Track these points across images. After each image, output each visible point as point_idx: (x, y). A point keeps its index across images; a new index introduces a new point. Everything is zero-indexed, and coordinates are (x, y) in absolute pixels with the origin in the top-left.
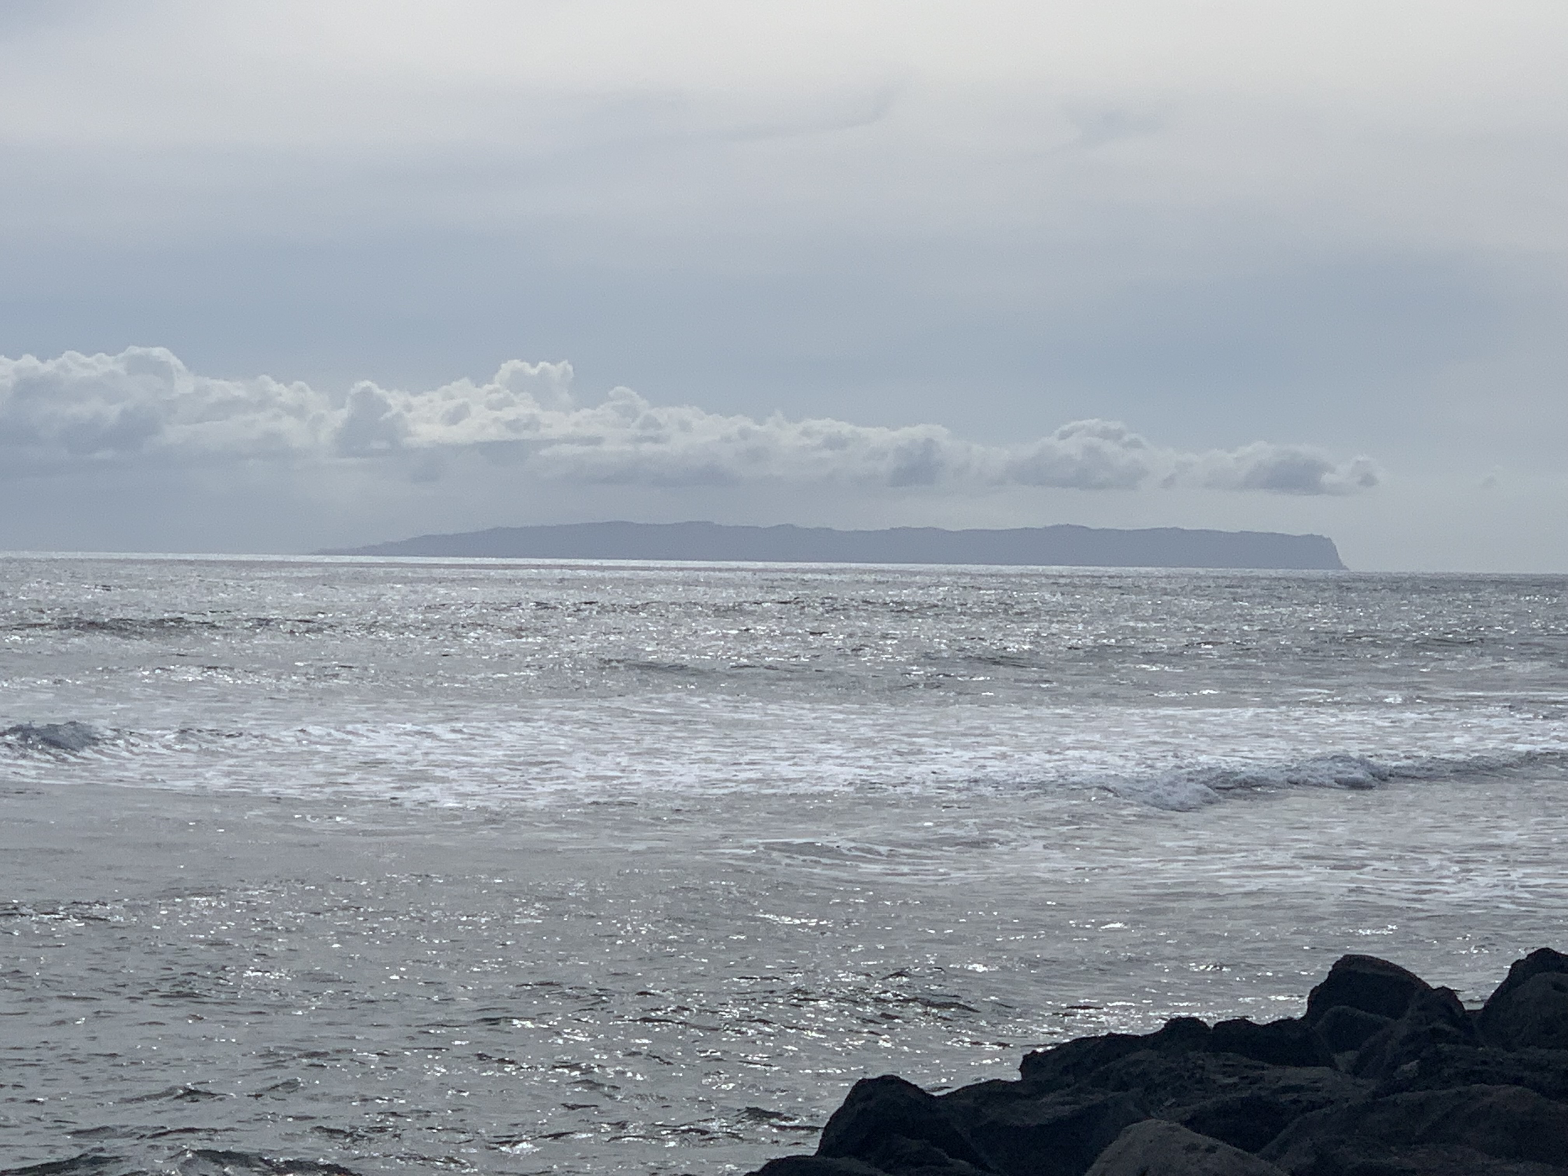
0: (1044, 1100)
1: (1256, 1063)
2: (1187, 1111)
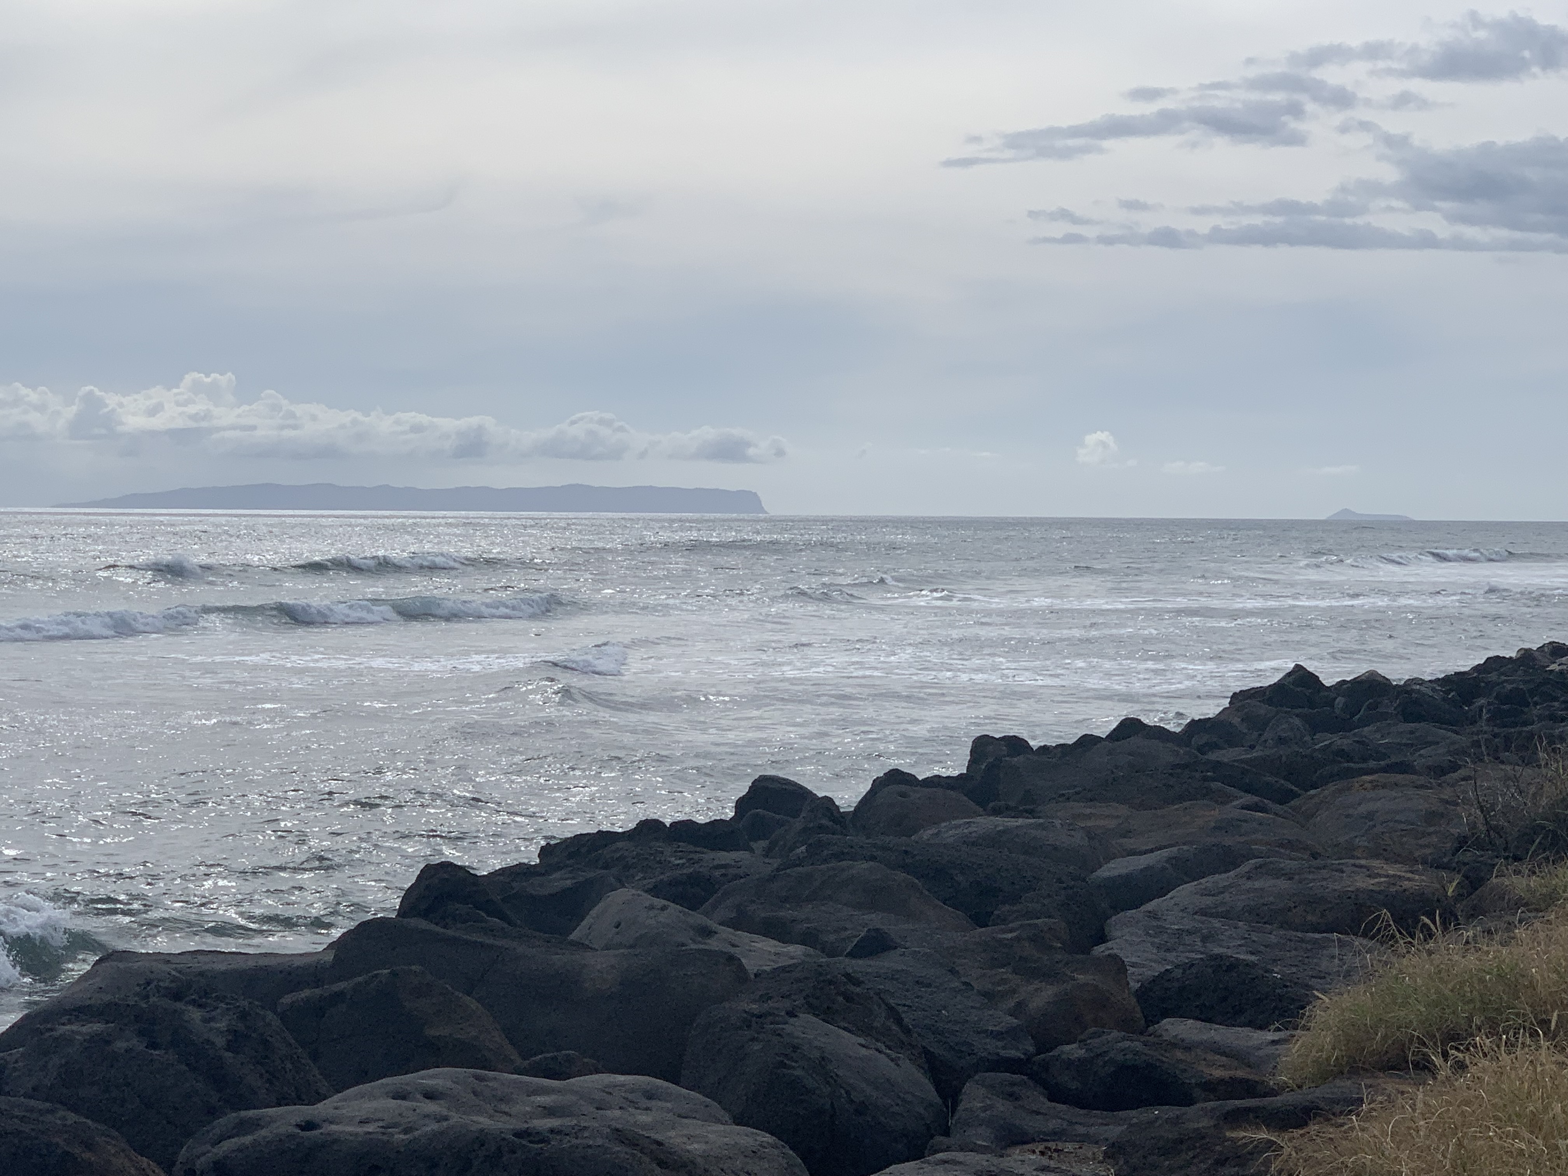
0: (554, 876)
1: (698, 849)
2: (650, 882)
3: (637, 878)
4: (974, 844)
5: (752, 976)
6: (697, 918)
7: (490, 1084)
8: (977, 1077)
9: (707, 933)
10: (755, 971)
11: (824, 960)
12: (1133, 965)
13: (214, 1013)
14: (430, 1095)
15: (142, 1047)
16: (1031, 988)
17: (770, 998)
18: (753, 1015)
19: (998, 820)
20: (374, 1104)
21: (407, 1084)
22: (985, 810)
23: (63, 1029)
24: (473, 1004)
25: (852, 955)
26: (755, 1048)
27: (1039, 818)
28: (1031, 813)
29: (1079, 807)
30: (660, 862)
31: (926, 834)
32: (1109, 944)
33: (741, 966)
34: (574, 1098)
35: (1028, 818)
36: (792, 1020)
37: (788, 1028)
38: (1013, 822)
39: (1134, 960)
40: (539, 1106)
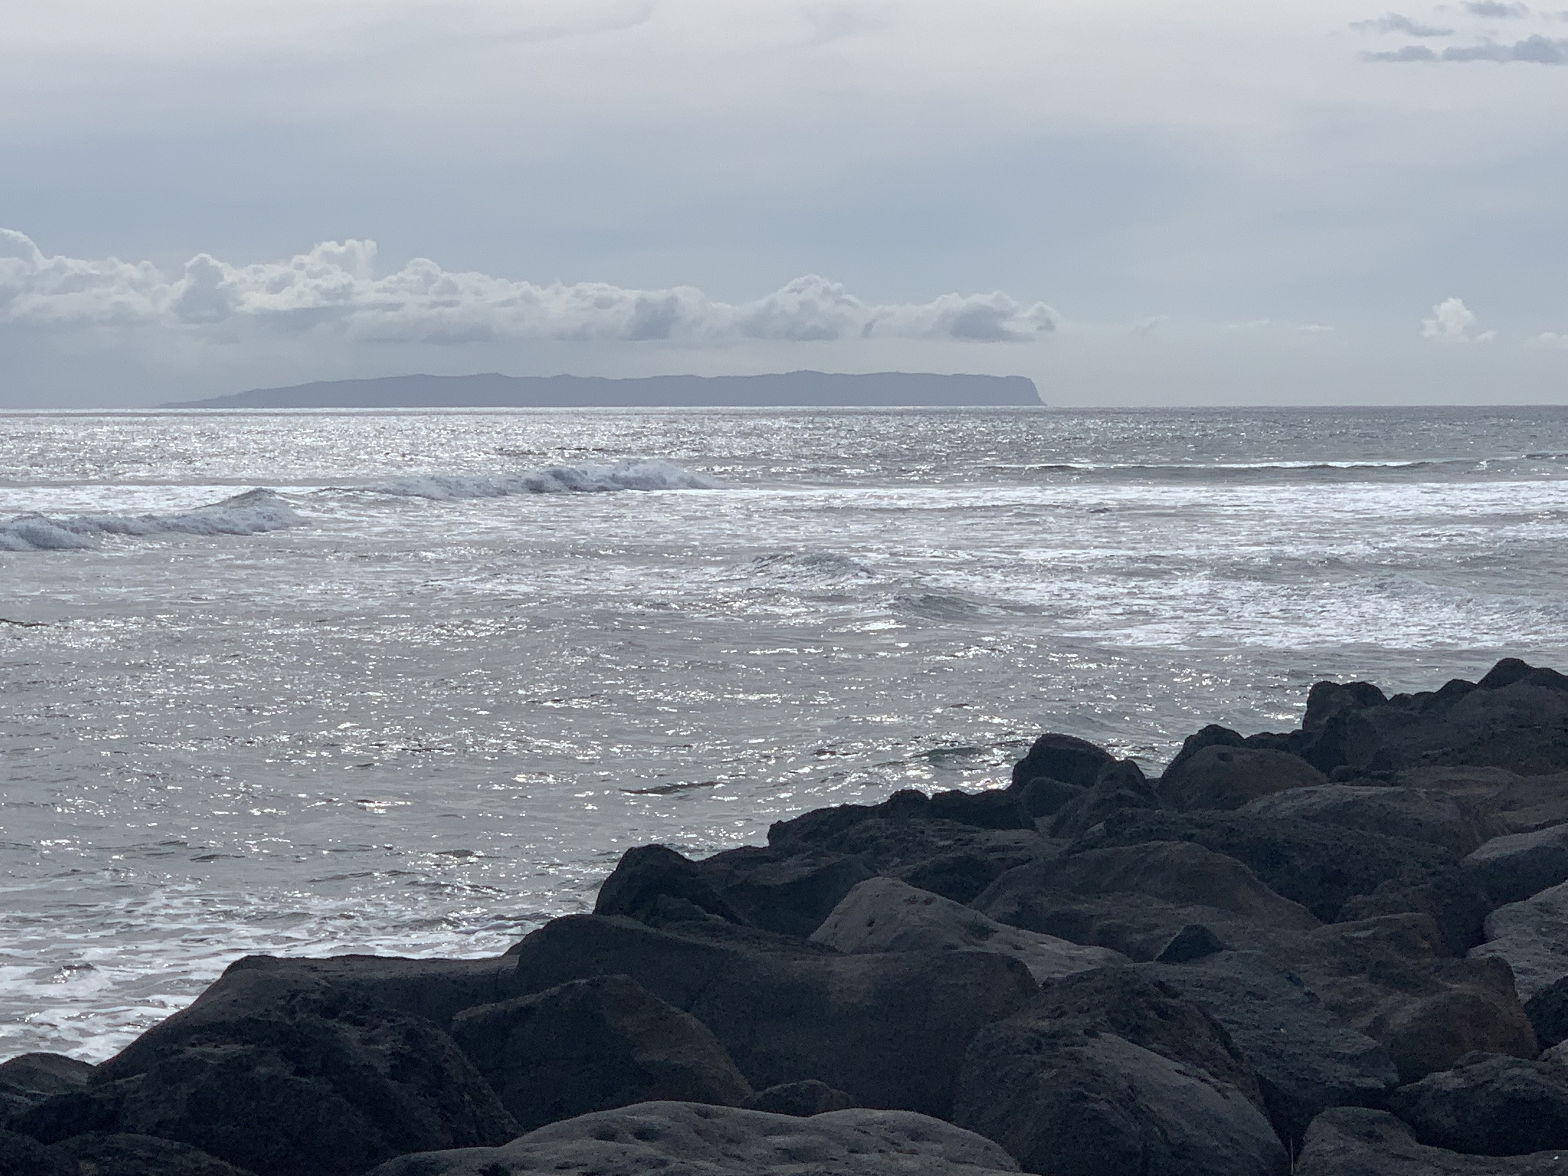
0: (788, 862)
1: (968, 827)
2: (909, 869)
3: (892, 864)
4: (1315, 818)
5: (1040, 986)
6: (969, 913)
7: (717, 1121)
8: (1325, 1113)
9: (985, 932)
10: (1044, 979)
11: (1130, 965)
12: (1523, 971)
13: (375, 1032)
14: (643, 1134)
15: (287, 1074)
16: (1391, 1000)
17: (1063, 1014)
18: (1044, 1035)
19: (1347, 788)
20: (576, 1145)
21: (614, 1121)
22: (1328, 775)
23: (191, 1051)
24: (694, 1023)
25: (1166, 958)
26: (1046, 1077)
27: (1398, 785)
28: (1387, 779)
29: (1447, 773)
30: (920, 844)
31: (1256, 806)
32: (1490, 945)
33: (1025, 972)
34: (822, 1139)
35: (1384, 786)
36: (1091, 1041)
37: (1087, 1051)
38: (1364, 792)
39: (1523, 964)
40: (779, 1149)
